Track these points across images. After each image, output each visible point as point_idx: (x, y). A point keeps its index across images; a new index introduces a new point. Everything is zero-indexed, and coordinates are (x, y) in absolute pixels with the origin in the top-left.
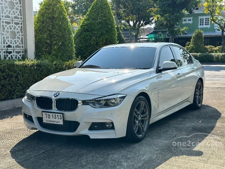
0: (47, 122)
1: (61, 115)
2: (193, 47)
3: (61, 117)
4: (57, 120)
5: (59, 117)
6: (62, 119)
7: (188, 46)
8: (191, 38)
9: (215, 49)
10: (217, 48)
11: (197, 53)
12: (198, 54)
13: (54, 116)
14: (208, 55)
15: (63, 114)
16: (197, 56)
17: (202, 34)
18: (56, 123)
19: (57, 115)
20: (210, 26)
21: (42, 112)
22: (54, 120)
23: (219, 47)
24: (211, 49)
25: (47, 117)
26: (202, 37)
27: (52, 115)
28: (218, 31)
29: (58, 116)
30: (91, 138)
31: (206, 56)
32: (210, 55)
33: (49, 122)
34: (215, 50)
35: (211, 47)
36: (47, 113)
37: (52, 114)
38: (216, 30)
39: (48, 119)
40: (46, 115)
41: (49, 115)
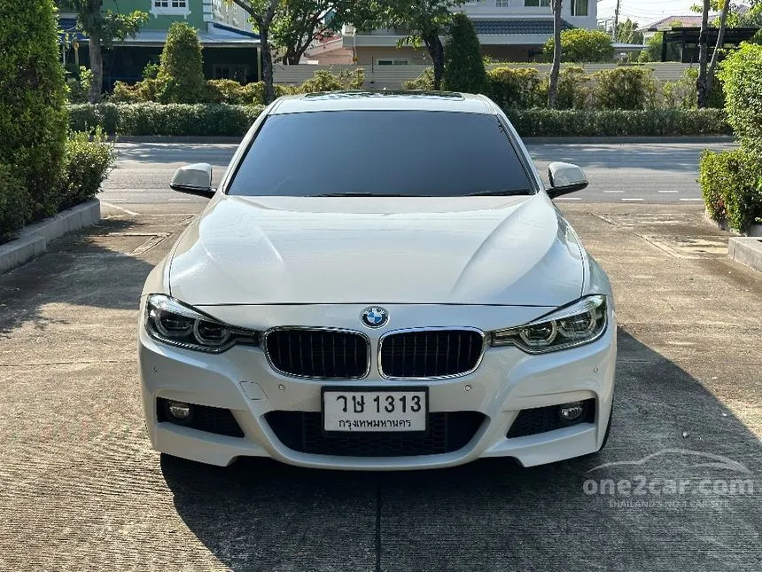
0: (347, 429)
1: (422, 395)
2: (173, 83)
3: (417, 403)
4: (397, 415)
5: (411, 403)
6: (423, 411)
7: (154, 77)
8: (160, 51)
9: (244, 91)
10: (248, 89)
11: (191, 102)
12: (196, 107)
13: (383, 403)
14: (229, 113)
15: (425, 389)
16: (193, 113)
17: (195, 40)
18: (389, 428)
19: (397, 395)
20: (190, 12)
21: (324, 389)
22: (384, 416)
23: (256, 84)
24: (231, 93)
25: (345, 410)
26: (197, 48)
27: (377, 399)
28: (216, 29)
29: (403, 399)
30: (526, 466)
31: (219, 115)
32: (236, 112)
33: (354, 429)
34: (243, 95)
35: (229, 85)
36: (349, 395)
37: (374, 395)
38: (211, 27)
39: (351, 416)
40: (342, 400)
41: (358, 399)
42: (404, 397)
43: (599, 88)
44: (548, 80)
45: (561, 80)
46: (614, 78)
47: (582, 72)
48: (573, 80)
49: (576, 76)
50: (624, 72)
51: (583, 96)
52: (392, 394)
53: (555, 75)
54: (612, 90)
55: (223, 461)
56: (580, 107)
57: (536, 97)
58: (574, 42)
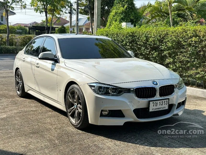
0: (154, 111)
1: (168, 100)
4: (163, 106)
5: (166, 102)
6: (168, 104)
13: (161, 103)
15: (168, 99)
18: (161, 109)
21: (149, 101)
22: (161, 106)
25: (154, 106)
27: (160, 103)
29: (164, 102)
36: (155, 102)
37: (159, 101)
39: (155, 107)
40: (153, 103)
41: (156, 103)
42: (160, 102)
43: (20, 41)
44: (5, 38)
45: (10, 38)
46: (24, 38)
47: (15, 36)
48: (13, 38)
49: (14, 37)
50: (27, 37)
51: (16, 43)
52: (162, 101)
53: (8, 37)
54: (24, 41)
55: (122, 124)
56: (15, 45)
57: (2, 43)
58: (5, 28)
